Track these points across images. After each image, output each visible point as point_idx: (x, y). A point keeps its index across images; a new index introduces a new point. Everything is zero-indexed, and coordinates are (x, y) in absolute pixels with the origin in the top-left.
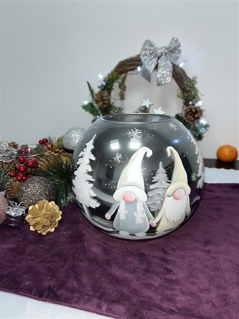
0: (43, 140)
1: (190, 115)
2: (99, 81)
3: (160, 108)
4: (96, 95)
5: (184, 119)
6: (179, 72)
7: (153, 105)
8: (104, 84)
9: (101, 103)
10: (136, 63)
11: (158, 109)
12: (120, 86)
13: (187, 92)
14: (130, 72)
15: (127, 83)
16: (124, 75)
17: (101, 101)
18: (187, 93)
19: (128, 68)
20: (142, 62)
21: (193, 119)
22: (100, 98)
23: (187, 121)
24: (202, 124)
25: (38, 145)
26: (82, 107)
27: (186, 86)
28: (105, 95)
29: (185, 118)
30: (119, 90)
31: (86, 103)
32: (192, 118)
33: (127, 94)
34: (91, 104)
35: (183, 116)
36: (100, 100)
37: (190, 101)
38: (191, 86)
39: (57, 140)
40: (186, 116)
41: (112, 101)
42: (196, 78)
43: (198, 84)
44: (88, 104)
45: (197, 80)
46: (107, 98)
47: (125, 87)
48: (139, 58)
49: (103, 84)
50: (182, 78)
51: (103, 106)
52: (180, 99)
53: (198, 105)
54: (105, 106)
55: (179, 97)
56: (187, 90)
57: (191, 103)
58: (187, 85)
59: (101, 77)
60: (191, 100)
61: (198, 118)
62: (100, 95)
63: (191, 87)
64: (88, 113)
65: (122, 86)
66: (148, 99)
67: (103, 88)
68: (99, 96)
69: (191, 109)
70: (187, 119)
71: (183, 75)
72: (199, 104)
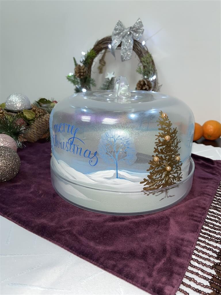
10: (109, 41)
20: (112, 41)
26: (67, 77)
28: (82, 69)
31: (71, 74)
48: (111, 38)
57: (145, 77)
59: (84, 54)
64: (70, 82)
65: (102, 62)
66: (112, 73)
67: (83, 62)
68: (78, 69)
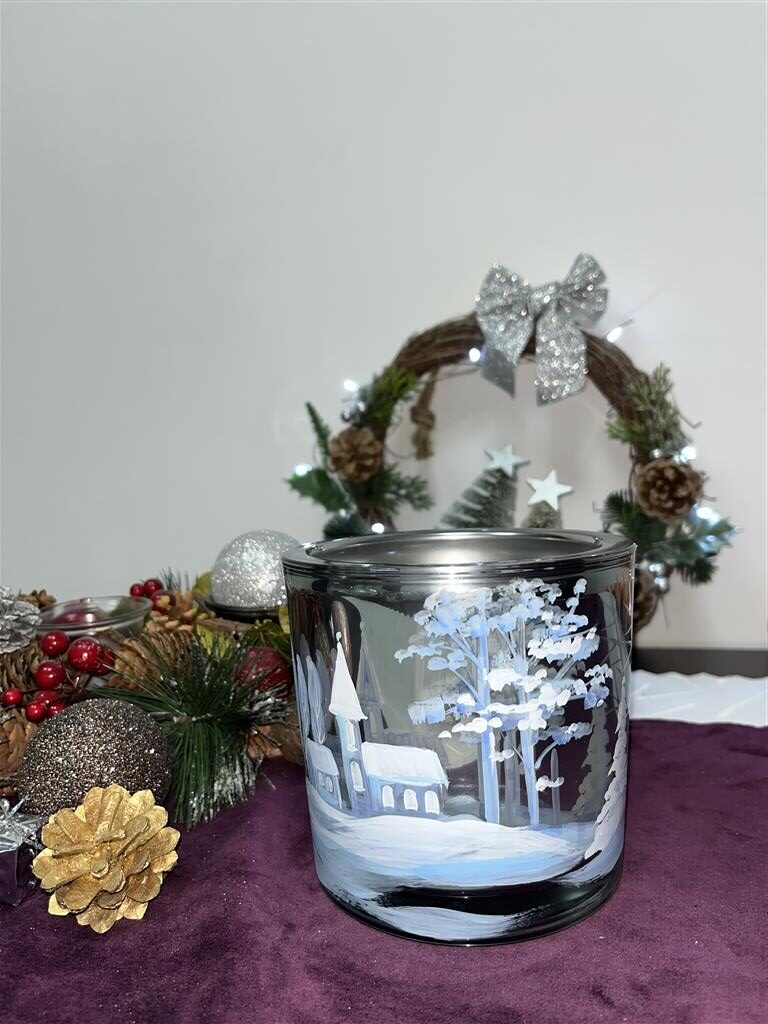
0: (146, 584)
1: (660, 490)
2: (344, 401)
3: (553, 475)
4: (337, 441)
5: (638, 506)
6: (607, 357)
7: (527, 463)
8: (362, 406)
9: (351, 468)
10: (464, 337)
11: (547, 480)
12: (415, 414)
13: (642, 417)
14: (445, 370)
15: (436, 405)
16: (426, 377)
17: (350, 461)
18: (642, 422)
19: (439, 355)
20: (482, 334)
21: (670, 504)
22: (349, 452)
23: (650, 514)
24: (704, 522)
25: (124, 599)
26: (291, 481)
27: (636, 400)
28: (365, 442)
29: (644, 505)
30: (413, 428)
31: (302, 470)
32: (666, 501)
33: (439, 438)
34: (320, 475)
35: (636, 498)
36: (348, 456)
37: (653, 448)
38: (653, 397)
39: (192, 583)
40: (645, 495)
41: (389, 460)
42: (668, 371)
43: (675, 390)
44: (309, 473)
45: (671, 377)
46: (370, 451)
47: (432, 417)
48: (471, 324)
49: (358, 409)
50: (620, 375)
51: (359, 477)
52: (617, 442)
53: (684, 461)
54: (366, 476)
55: (614, 436)
56: (639, 412)
57: (657, 453)
58: (639, 396)
59: (352, 387)
60: (657, 445)
61: (690, 501)
62: (348, 442)
63: (653, 403)
64: (308, 501)
65: (423, 417)
66: (509, 449)
67: (358, 419)
68: (345, 446)
69: (660, 472)
70: (651, 507)
71: (621, 367)
72: (687, 455)
